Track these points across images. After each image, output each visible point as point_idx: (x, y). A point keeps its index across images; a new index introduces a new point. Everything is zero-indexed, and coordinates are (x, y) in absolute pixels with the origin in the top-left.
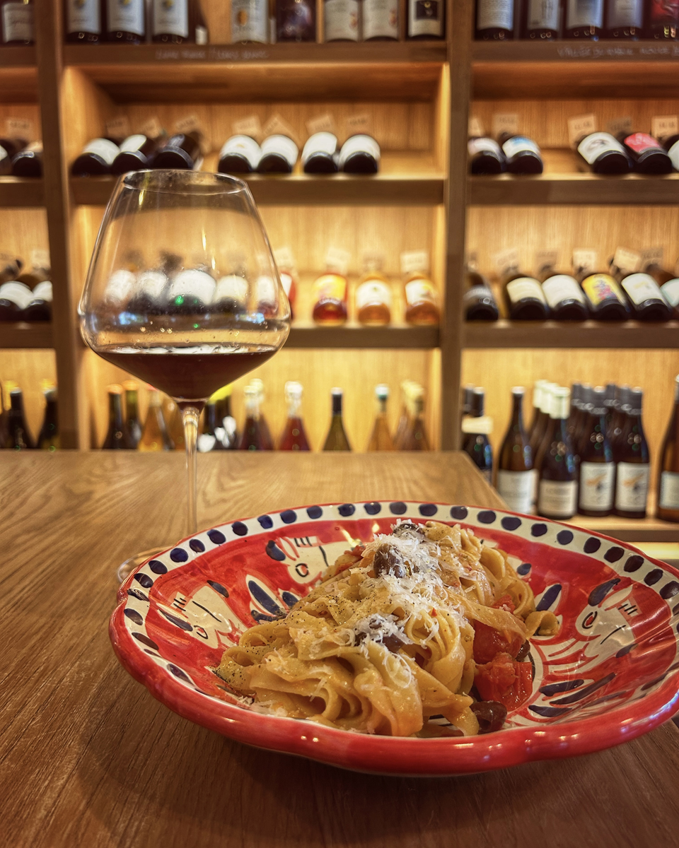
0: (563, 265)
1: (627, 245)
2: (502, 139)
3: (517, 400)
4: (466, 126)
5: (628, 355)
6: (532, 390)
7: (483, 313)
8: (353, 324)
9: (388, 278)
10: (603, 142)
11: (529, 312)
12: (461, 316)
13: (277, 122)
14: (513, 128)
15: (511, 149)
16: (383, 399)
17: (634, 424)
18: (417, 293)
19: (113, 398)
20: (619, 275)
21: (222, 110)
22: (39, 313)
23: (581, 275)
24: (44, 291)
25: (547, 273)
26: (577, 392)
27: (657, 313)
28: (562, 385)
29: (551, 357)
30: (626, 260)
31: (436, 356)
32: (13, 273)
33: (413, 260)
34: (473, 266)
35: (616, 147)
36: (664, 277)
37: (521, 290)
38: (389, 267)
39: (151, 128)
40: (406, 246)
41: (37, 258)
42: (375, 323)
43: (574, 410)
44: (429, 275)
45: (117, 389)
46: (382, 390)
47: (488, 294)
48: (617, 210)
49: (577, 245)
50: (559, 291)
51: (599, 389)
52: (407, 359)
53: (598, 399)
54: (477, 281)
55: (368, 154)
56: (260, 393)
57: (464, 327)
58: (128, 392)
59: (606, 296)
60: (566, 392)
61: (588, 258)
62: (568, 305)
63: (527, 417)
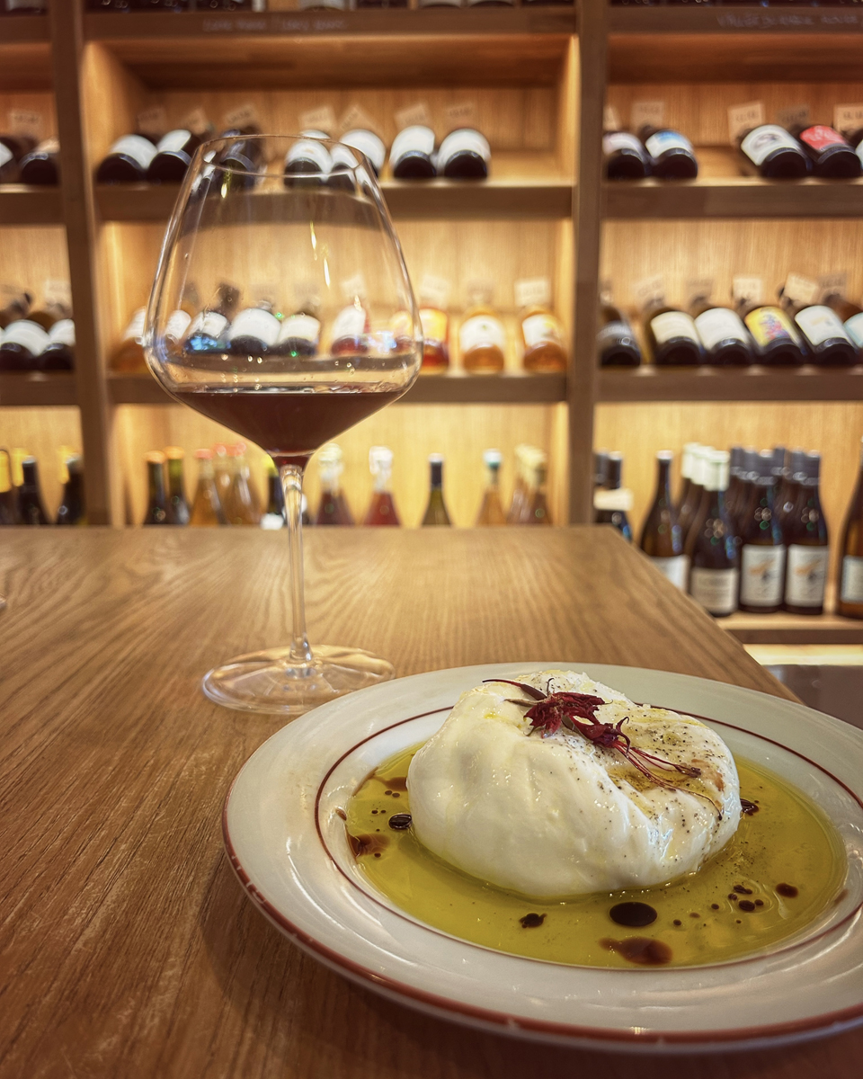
0: (720, 296)
1: (801, 270)
2: (645, 135)
3: (663, 468)
4: (601, 118)
5: (800, 409)
6: (680, 456)
7: (621, 358)
8: (456, 371)
9: (500, 313)
10: (773, 138)
11: (681, 354)
12: (595, 360)
13: (356, 112)
14: (656, 120)
15: (657, 146)
16: (495, 468)
17: (810, 496)
18: (538, 331)
19: (152, 468)
20: (792, 308)
21: (285, 99)
22: (58, 360)
23: (744, 309)
24: (64, 332)
25: (700, 306)
26: (738, 457)
27: (839, 355)
28: (719, 448)
29: (703, 413)
30: (800, 289)
31: (561, 412)
32: (21, 310)
33: (531, 291)
34: (606, 298)
35: (789, 143)
36: (847, 311)
37: (669, 328)
38: (501, 299)
39: (195, 122)
40: (520, 273)
41: (53, 289)
42: (485, 371)
43: (733, 481)
44: (551, 308)
45: (158, 457)
46: (493, 457)
47: (628, 333)
48: (788, 225)
49: (738, 269)
50: (716, 329)
51: (766, 453)
52: (524, 416)
53: (764, 466)
54: (613, 316)
55: (475, 154)
56: (339, 461)
57: (598, 375)
58: (171, 462)
59: (776, 334)
60: (724, 457)
61: (752, 287)
62: (729, 346)
63: (675, 489)
